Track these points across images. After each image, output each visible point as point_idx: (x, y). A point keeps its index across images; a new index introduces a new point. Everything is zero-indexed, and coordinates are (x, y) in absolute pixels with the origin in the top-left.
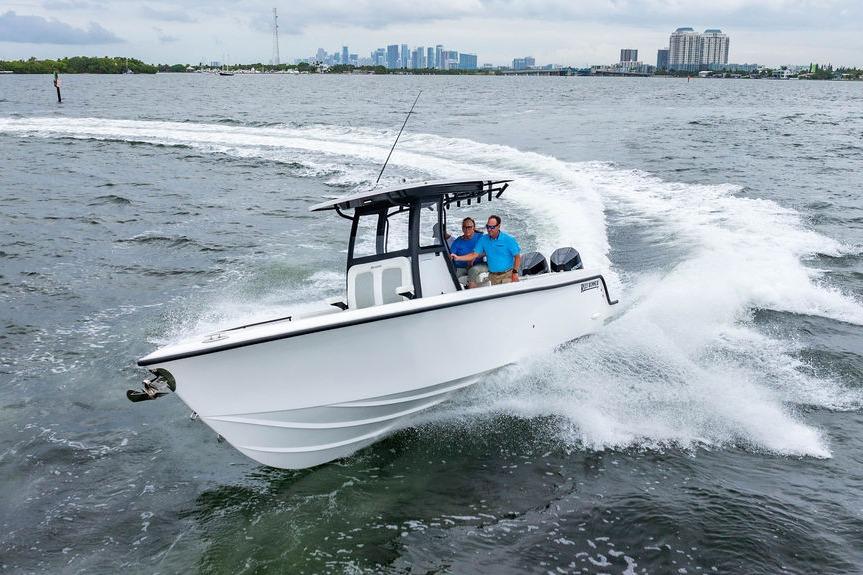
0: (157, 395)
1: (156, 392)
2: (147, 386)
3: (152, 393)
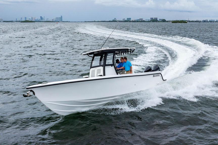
0: (30, 96)
1: (30, 95)
2: (28, 94)
3: (29, 95)
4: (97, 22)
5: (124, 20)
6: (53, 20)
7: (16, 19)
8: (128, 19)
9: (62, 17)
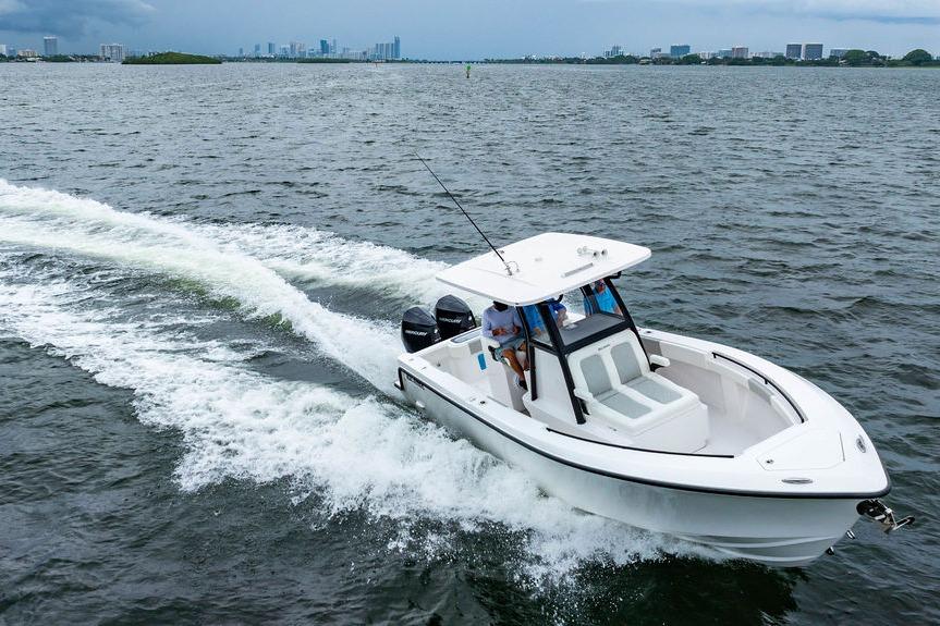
4: (542, 62)
5: (656, 56)
6: (365, 53)
7: (241, 51)
8: (674, 48)
9: (397, 41)
